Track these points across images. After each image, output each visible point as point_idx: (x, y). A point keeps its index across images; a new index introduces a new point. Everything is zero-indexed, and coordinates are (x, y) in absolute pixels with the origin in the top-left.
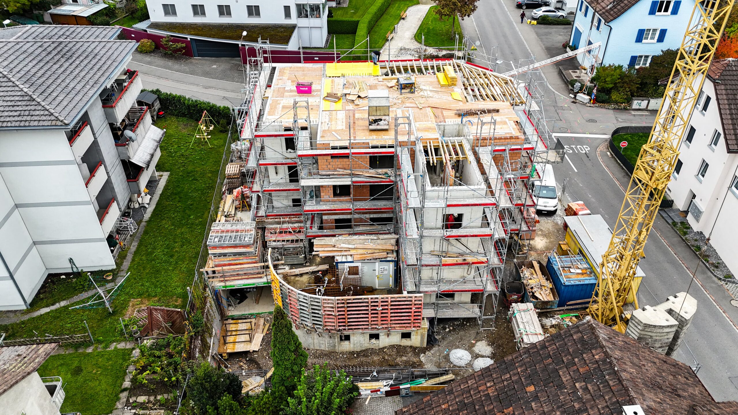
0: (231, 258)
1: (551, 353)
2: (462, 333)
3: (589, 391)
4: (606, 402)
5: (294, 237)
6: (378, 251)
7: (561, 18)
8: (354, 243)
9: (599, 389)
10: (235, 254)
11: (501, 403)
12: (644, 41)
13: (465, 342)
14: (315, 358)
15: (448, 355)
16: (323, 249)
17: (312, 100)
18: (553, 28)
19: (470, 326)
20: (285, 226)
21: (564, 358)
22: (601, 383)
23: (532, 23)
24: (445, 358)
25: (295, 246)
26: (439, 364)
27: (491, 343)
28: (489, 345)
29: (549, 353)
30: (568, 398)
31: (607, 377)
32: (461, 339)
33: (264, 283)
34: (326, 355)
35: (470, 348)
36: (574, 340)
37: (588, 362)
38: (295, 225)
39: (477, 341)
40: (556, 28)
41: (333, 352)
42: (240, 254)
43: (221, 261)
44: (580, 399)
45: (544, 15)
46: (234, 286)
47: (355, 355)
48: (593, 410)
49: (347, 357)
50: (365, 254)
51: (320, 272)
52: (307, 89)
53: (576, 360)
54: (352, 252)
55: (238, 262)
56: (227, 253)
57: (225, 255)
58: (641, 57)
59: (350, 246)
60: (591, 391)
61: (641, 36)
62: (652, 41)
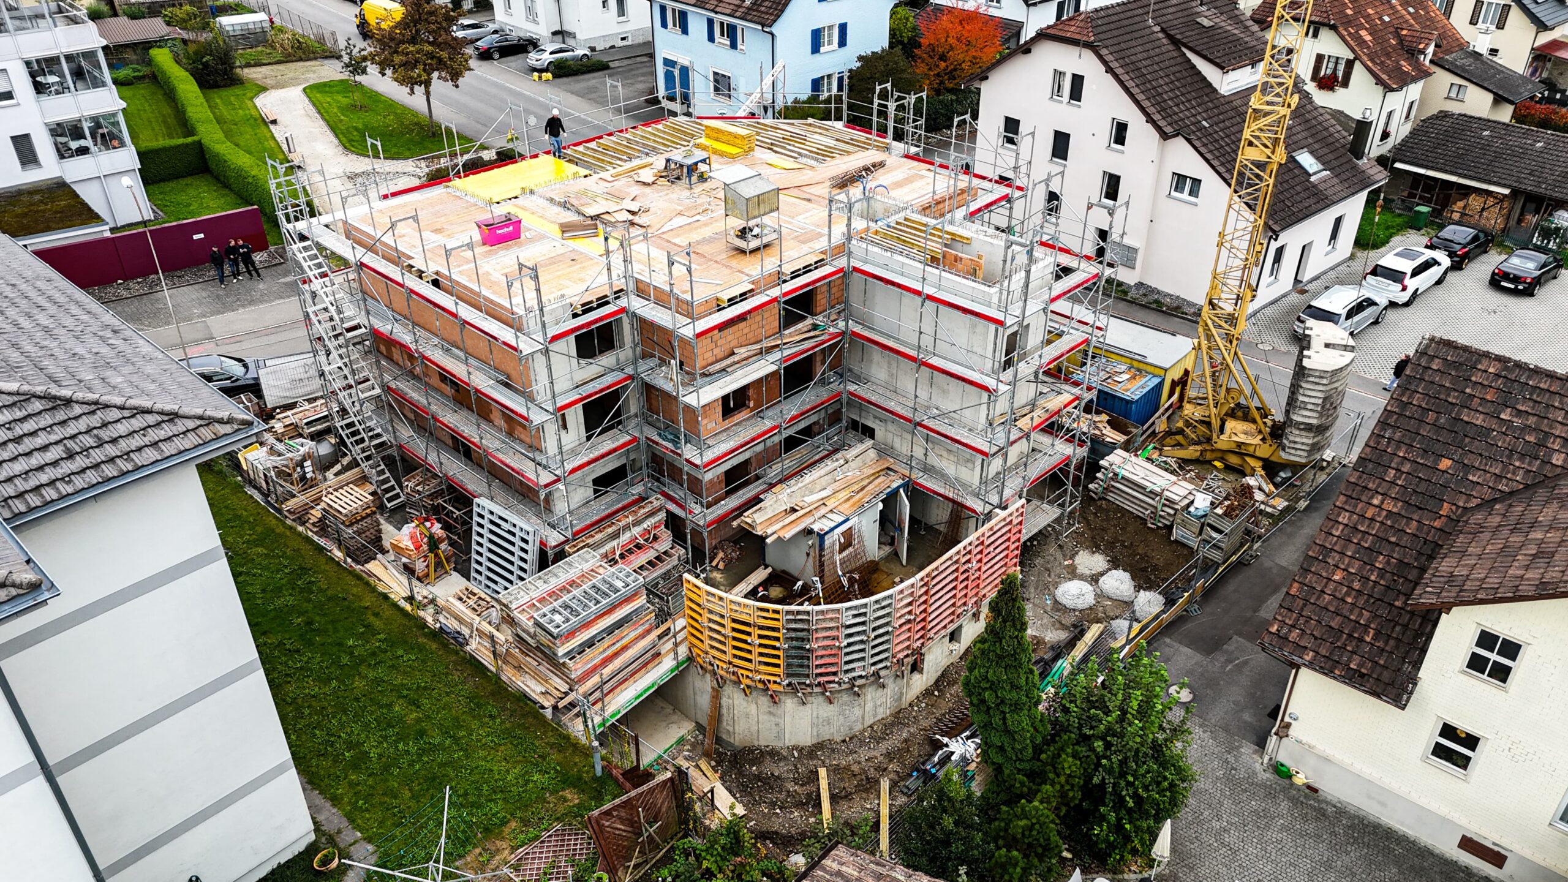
0: (607, 642)
1: (1424, 405)
2: (1038, 561)
3: (1526, 412)
4: (1562, 409)
5: (651, 555)
6: (868, 481)
7: (585, 60)
8: (818, 487)
9: (1536, 402)
10: (610, 630)
11: (1420, 509)
12: (822, 49)
13: (1058, 570)
14: (878, 743)
15: (1056, 602)
16: (781, 524)
17: (526, 252)
18: (589, 80)
19: (1039, 543)
20: (625, 537)
21: (1450, 400)
22: (1531, 394)
23: (544, 78)
24: (1058, 610)
25: (663, 571)
26: (1060, 623)
27: (1095, 547)
28: (1094, 553)
29: (1420, 406)
30: (1508, 439)
31: (1531, 383)
32: (1047, 569)
33: (672, 671)
34: (893, 724)
35: (1073, 573)
36: (1439, 370)
37: (1486, 383)
38: (645, 526)
39: (1072, 557)
40: (594, 78)
41: (899, 712)
42: (619, 624)
43: (588, 662)
44: (1526, 428)
45: (557, 60)
46: (619, 712)
47: (936, 693)
48: (1555, 428)
49: (927, 705)
50: (852, 497)
51: (760, 589)
52: (511, 228)
53: (1468, 390)
54: (831, 504)
55: (618, 645)
56: (594, 636)
57: (590, 643)
58: (823, 78)
59: (824, 494)
60: (1530, 411)
61: (817, 40)
62: (830, 48)
